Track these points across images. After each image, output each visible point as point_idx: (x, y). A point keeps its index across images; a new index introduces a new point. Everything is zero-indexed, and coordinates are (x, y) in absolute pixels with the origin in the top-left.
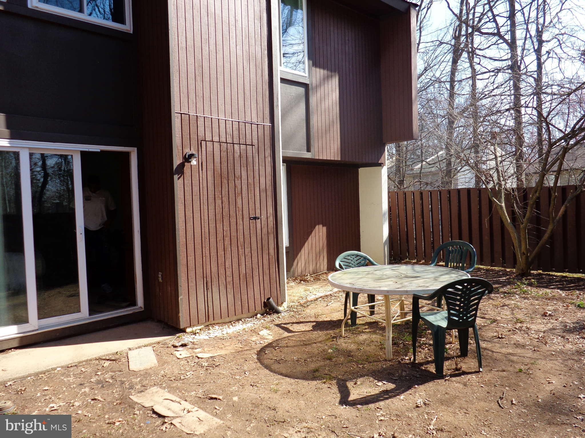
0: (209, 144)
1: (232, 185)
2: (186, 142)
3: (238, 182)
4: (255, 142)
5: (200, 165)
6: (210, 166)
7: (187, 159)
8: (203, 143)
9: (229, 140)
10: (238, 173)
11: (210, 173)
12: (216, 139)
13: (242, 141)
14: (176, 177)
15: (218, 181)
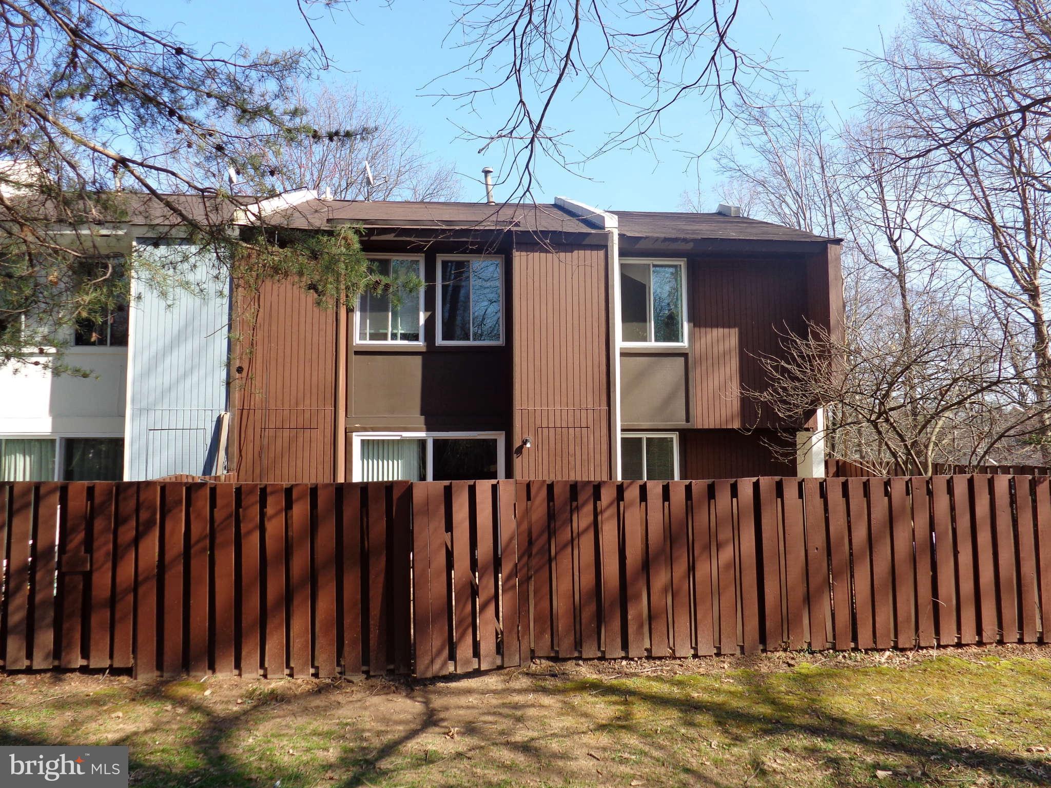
0: (545, 430)
1: (565, 462)
2: (526, 430)
3: (572, 459)
4: (591, 424)
5: (536, 446)
6: (546, 447)
7: (525, 443)
8: (540, 430)
9: (564, 425)
10: (572, 451)
11: (545, 453)
12: (551, 425)
13: (577, 425)
14: (515, 456)
15: (552, 458)
